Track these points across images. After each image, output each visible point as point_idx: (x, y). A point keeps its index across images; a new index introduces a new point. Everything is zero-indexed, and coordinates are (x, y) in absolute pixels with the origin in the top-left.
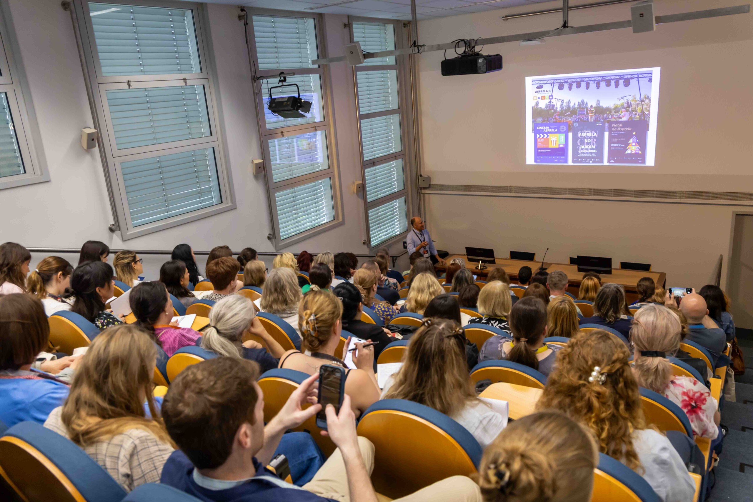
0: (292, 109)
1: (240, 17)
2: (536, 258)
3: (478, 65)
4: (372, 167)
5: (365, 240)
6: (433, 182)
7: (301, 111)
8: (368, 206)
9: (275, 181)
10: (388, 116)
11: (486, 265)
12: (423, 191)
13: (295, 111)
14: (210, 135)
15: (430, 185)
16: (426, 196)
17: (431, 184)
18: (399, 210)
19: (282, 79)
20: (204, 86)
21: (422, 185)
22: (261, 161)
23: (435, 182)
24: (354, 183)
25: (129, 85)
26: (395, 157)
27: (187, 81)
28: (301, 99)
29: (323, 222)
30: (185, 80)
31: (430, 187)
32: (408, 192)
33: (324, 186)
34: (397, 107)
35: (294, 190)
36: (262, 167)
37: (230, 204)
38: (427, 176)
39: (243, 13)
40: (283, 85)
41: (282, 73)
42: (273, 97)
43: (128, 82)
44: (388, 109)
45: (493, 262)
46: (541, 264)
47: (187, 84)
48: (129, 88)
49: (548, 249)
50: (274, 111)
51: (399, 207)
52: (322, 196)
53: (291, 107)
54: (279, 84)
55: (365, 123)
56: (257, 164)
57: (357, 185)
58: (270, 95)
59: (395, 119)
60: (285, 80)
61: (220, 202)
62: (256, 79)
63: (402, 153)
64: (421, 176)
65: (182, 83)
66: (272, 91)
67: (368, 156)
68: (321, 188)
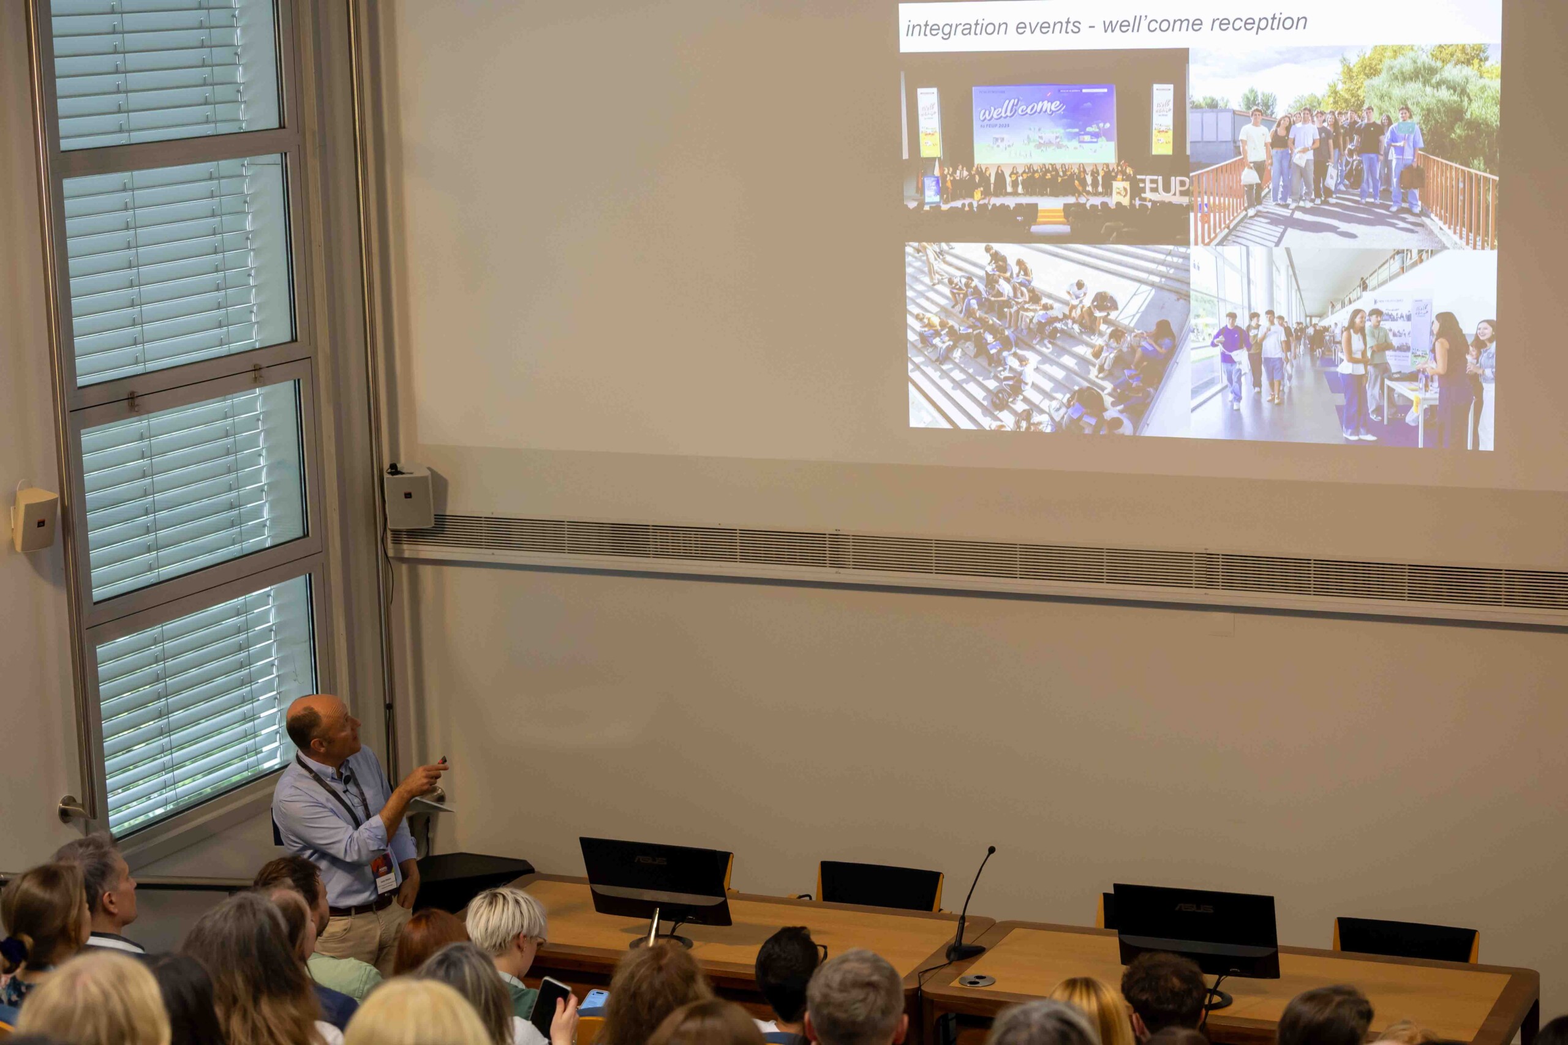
2: (949, 898)
4: (119, 416)
5: (70, 800)
6: (459, 505)
8: (96, 620)
10: (227, 165)
11: (685, 929)
12: (409, 550)
15: (441, 520)
16: (426, 572)
17: (450, 511)
18: (281, 644)
21: (399, 516)
23: (465, 501)
24: (13, 500)
26: (257, 369)
31: (440, 527)
32: (324, 550)
34: (277, 126)
38: (428, 473)
44: (223, 128)
45: (720, 916)
46: (955, 925)
49: (992, 850)
51: (280, 627)
55: (80, 195)
57: (29, 507)
59: (262, 178)
63: (297, 351)
64: (392, 474)
67: (97, 360)
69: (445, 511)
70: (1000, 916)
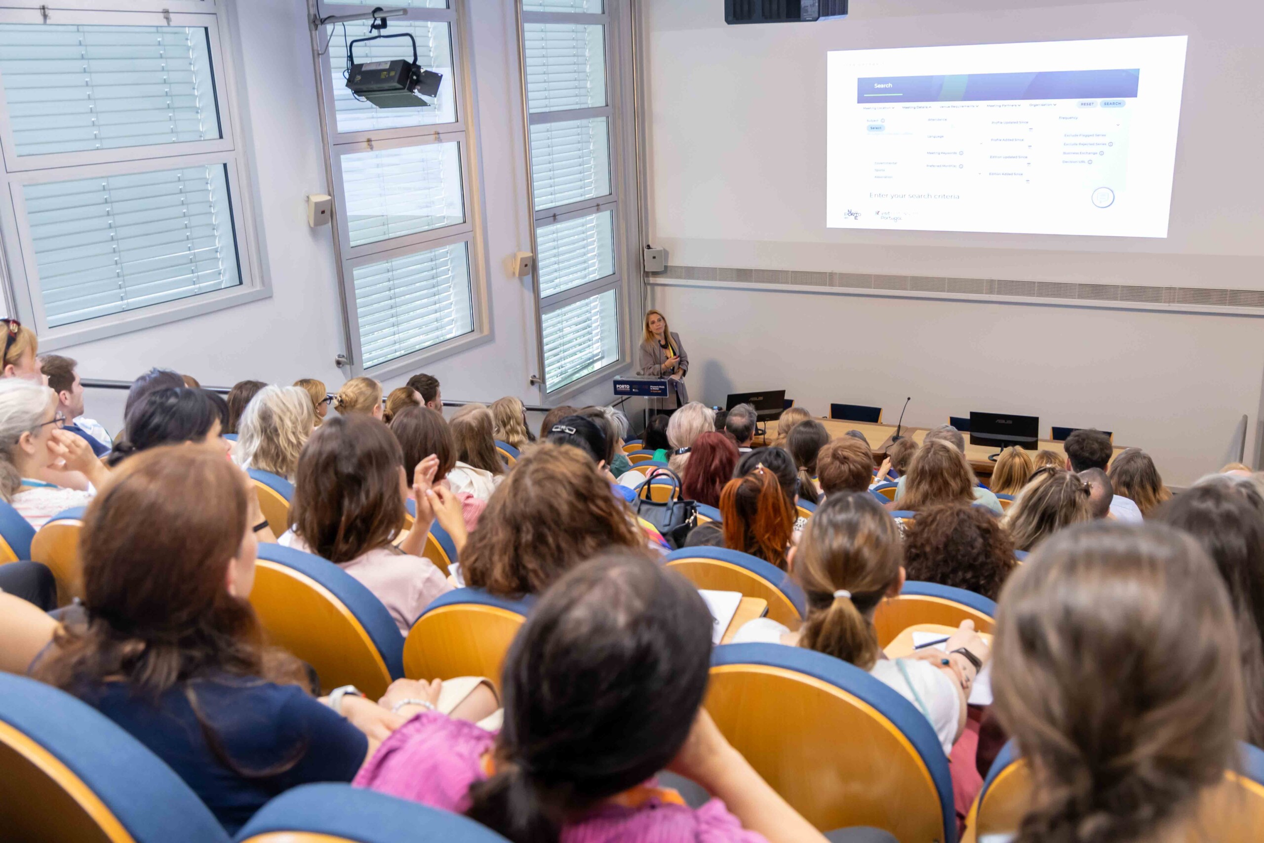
0: (399, 86)
3: (803, 3)
4: (550, 224)
5: (534, 377)
6: (674, 262)
7: (419, 91)
8: (542, 306)
9: (353, 244)
10: (584, 122)
12: (652, 280)
13: (405, 92)
14: (218, 136)
15: (666, 267)
16: (658, 289)
17: (670, 264)
18: (602, 318)
19: (378, 22)
20: (206, 29)
21: (650, 266)
22: (327, 198)
23: (676, 261)
24: (515, 255)
25: (45, 16)
26: (598, 205)
27: (172, 16)
28: (419, 67)
29: (449, 337)
30: (166, 12)
31: (665, 271)
32: (620, 280)
33: (452, 260)
34: (604, 104)
35: (390, 264)
36: (328, 213)
37: (258, 287)
38: (662, 249)
40: (380, 36)
41: (378, 9)
42: (357, 61)
43: (44, 8)
44: (583, 106)
46: (896, 429)
47: (172, 24)
48: (45, 23)
49: (909, 399)
50: (358, 92)
51: (602, 311)
52: (447, 281)
53: (399, 82)
54: (371, 32)
55: (537, 131)
56: (317, 204)
57: (522, 259)
58: (350, 57)
59: (598, 127)
60: (384, 25)
61: (238, 283)
62: (318, 22)
63: (611, 198)
64: (648, 249)
65: (160, 20)
66: (353, 49)
67: (542, 203)
68: (445, 264)
69: (667, 263)
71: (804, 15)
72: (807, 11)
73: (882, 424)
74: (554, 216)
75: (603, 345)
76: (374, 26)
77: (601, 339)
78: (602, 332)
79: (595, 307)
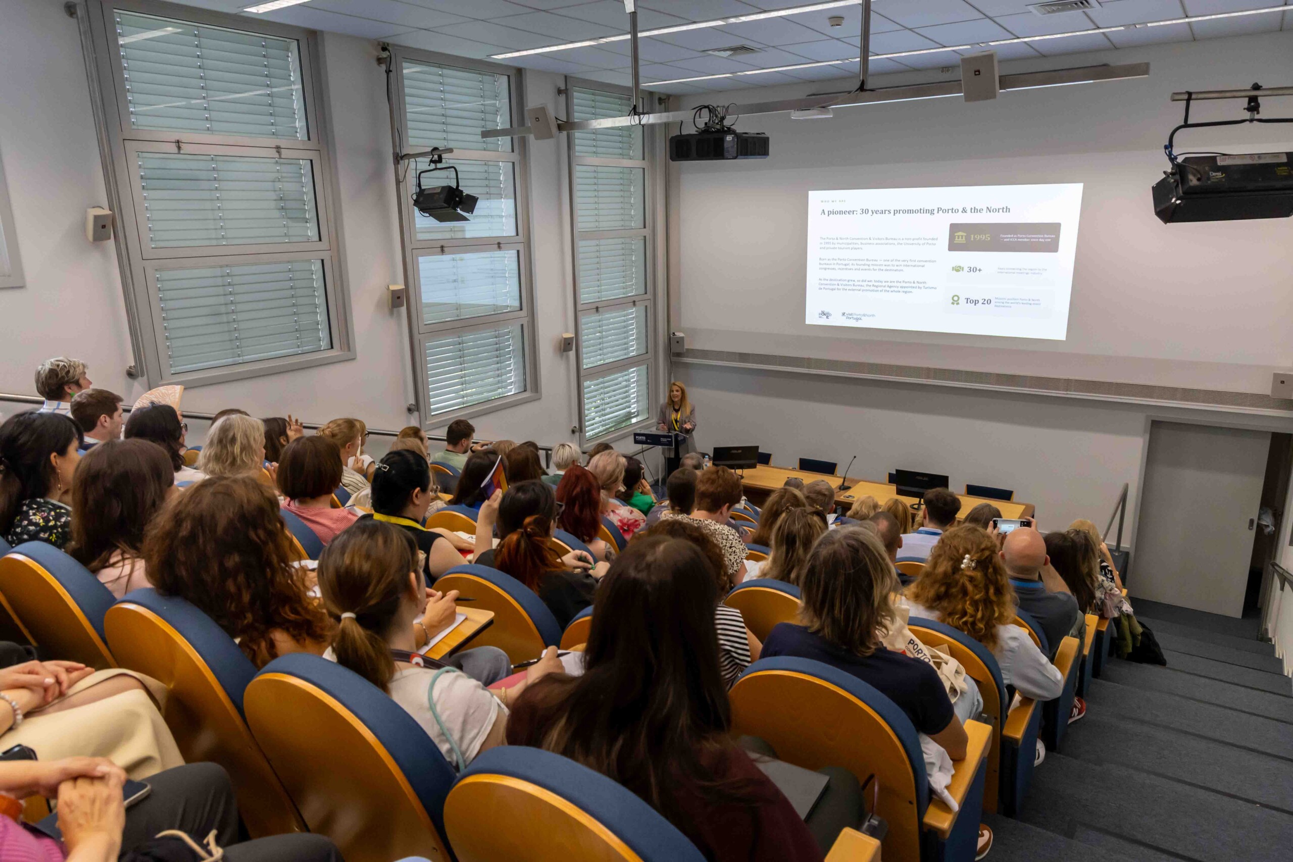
0: (446, 205)
1: (380, 61)
2: (839, 471)
3: (726, 145)
4: (594, 314)
5: (575, 428)
7: (461, 210)
8: (583, 375)
9: (425, 322)
12: (677, 359)
13: (451, 210)
14: (318, 239)
18: (638, 386)
19: (436, 157)
20: (311, 161)
21: (675, 349)
22: (403, 287)
25: (179, 148)
26: (634, 302)
27: (282, 151)
28: (462, 192)
29: (509, 394)
30: (278, 148)
31: (687, 352)
32: (652, 358)
33: (511, 338)
34: (643, 227)
35: (463, 338)
36: (403, 297)
37: (346, 351)
39: (385, 55)
40: (436, 169)
41: (435, 149)
42: (423, 188)
43: (178, 142)
46: (842, 480)
47: (283, 156)
48: (179, 153)
49: (855, 457)
50: (423, 210)
51: (638, 380)
52: (507, 353)
53: (445, 202)
54: (429, 165)
55: (583, 245)
56: (393, 292)
57: (565, 339)
58: (419, 185)
59: (638, 244)
60: (440, 160)
61: (330, 347)
62: (399, 158)
63: (645, 297)
64: (674, 336)
65: (274, 153)
66: (421, 180)
67: (587, 296)
68: (508, 340)
70: (856, 478)
71: (726, 154)
72: (728, 152)
73: (836, 476)
74: (597, 308)
75: (638, 407)
76: (432, 161)
77: (637, 402)
78: (638, 396)
79: (633, 377)
